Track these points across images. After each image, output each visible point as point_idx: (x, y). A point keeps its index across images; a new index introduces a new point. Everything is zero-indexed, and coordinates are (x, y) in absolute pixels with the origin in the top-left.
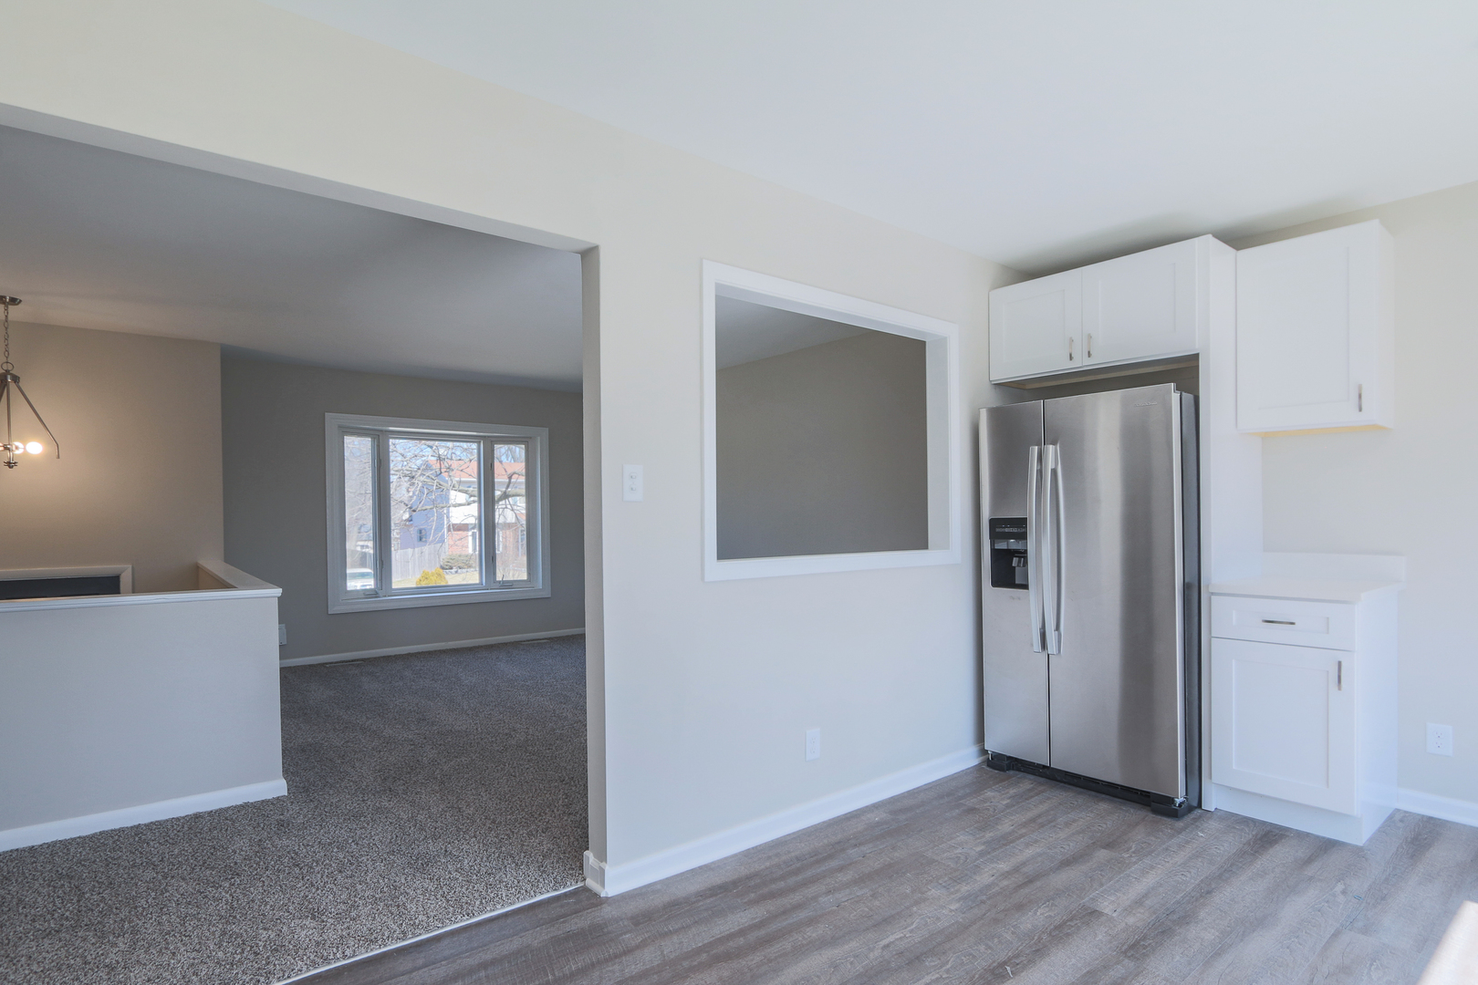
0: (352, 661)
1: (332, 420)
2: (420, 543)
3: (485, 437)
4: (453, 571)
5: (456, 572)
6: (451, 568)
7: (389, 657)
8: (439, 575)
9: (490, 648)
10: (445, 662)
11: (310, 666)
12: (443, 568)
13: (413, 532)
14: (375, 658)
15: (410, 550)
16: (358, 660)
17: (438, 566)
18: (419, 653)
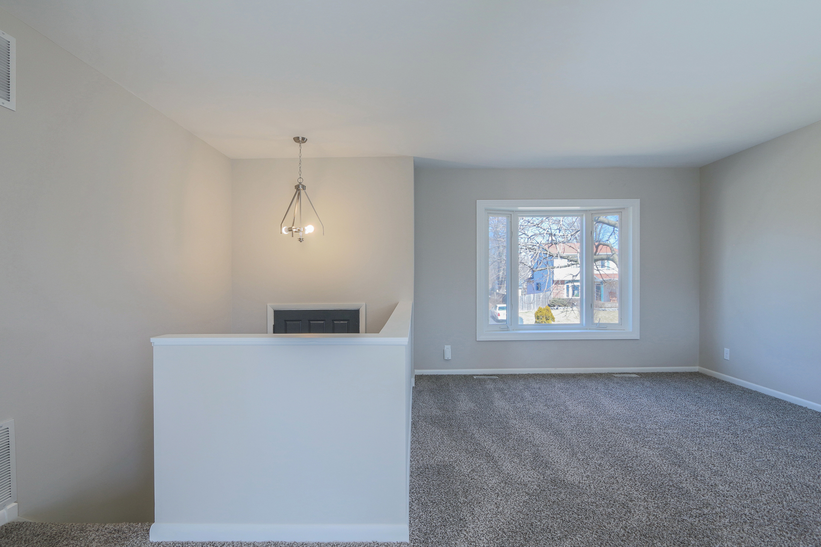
0: (491, 375)
1: (481, 205)
2: (538, 291)
3: (586, 211)
4: (555, 308)
5: (557, 309)
6: (554, 306)
7: (515, 375)
8: (548, 310)
9: (590, 376)
10: (554, 386)
11: (465, 376)
12: (549, 306)
13: (534, 285)
14: (505, 375)
15: (532, 295)
16: (494, 375)
17: (547, 304)
18: (535, 375)
